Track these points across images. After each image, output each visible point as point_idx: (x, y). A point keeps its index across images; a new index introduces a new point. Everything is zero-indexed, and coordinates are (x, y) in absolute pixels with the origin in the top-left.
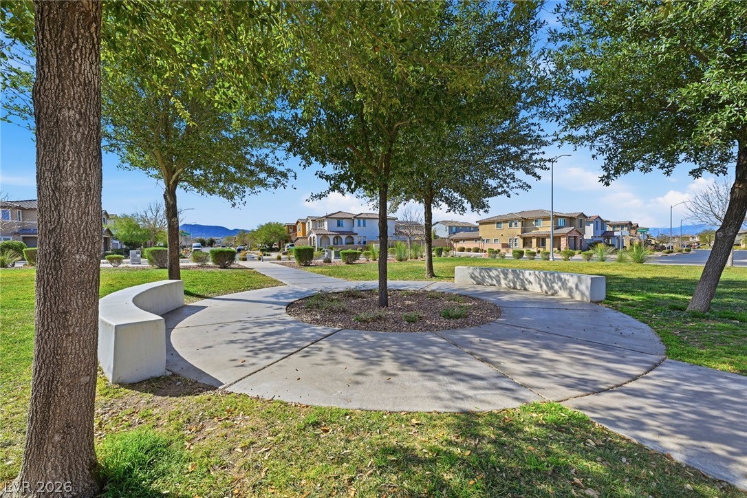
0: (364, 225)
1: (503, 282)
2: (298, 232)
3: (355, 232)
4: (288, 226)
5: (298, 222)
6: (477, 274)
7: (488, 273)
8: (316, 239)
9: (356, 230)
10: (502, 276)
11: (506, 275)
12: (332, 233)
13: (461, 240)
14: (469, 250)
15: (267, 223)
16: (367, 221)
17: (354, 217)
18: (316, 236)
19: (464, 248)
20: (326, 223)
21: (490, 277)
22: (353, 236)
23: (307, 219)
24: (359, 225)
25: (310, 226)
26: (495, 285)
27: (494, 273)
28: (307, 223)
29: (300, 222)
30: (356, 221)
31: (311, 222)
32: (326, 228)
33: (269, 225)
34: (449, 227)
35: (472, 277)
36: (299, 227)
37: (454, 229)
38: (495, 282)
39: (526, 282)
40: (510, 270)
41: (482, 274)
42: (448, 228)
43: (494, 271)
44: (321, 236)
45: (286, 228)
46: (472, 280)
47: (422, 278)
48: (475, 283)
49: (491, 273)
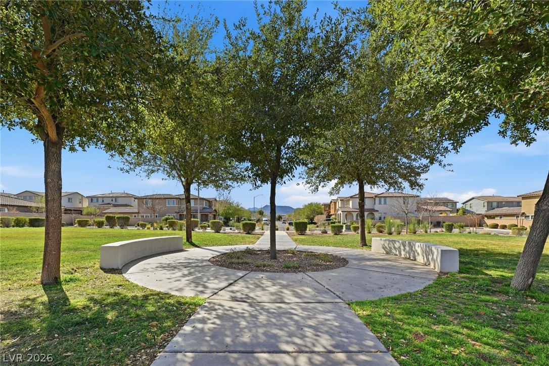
0: (385, 203)
1: (403, 253)
2: (331, 210)
3: (376, 209)
4: (325, 205)
5: (331, 202)
6: (386, 245)
7: (394, 245)
8: (342, 215)
9: (377, 207)
10: (402, 248)
11: (404, 246)
12: (355, 210)
13: (497, 216)
14: (504, 227)
15: (310, 203)
16: (388, 199)
17: (376, 196)
18: (342, 213)
19: (498, 225)
20: (351, 202)
21: (395, 248)
22: (374, 212)
23: (337, 199)
24: (380, 203)
25: (339, 204)
26: (397, 255)
27: (397, 245)
28: (337, 203)
29: (333, 201)
30: (377, 200)
31: (340, 202)
32: (351, 206)
33: (311, 205)
34: (488, 202)
35: (383, 248)
36: (332, 206)
37: (495, 204)
38: (397, 253)
39: (416, 254)
40: (407, 242)
41: (390, 246)
42: (486, 204)
43: (397, 243)
44: (346, 213)
45: (323, 207)
46: (383, 250)
47: (356, 247)
48: (385, 252)
49: (395, 245)
